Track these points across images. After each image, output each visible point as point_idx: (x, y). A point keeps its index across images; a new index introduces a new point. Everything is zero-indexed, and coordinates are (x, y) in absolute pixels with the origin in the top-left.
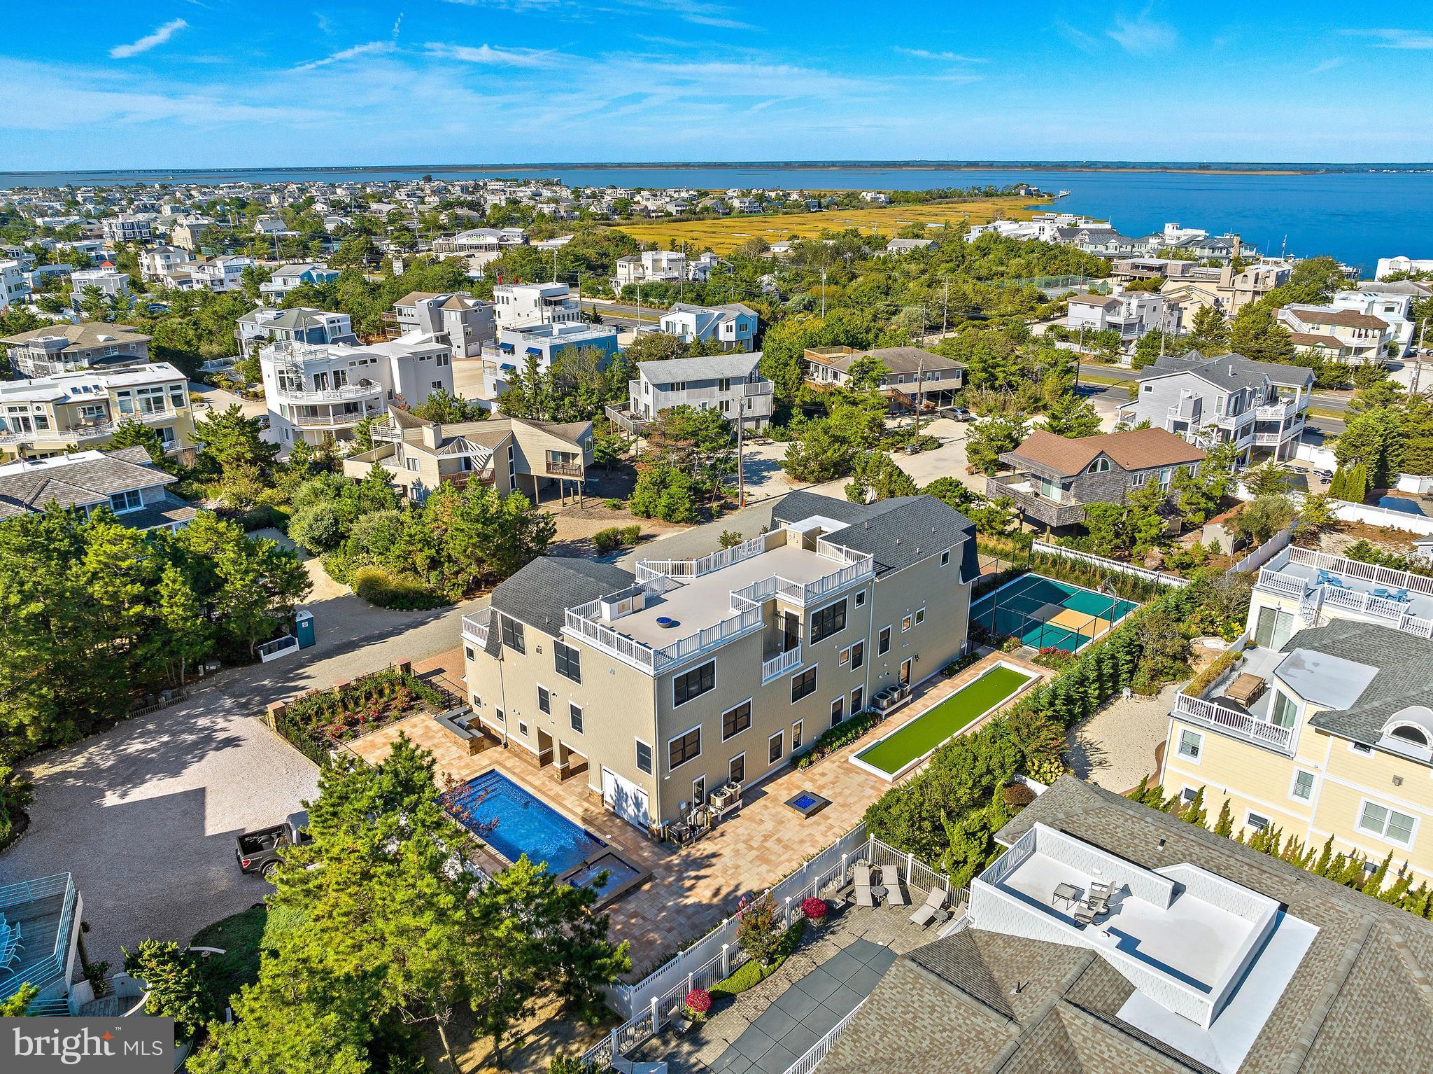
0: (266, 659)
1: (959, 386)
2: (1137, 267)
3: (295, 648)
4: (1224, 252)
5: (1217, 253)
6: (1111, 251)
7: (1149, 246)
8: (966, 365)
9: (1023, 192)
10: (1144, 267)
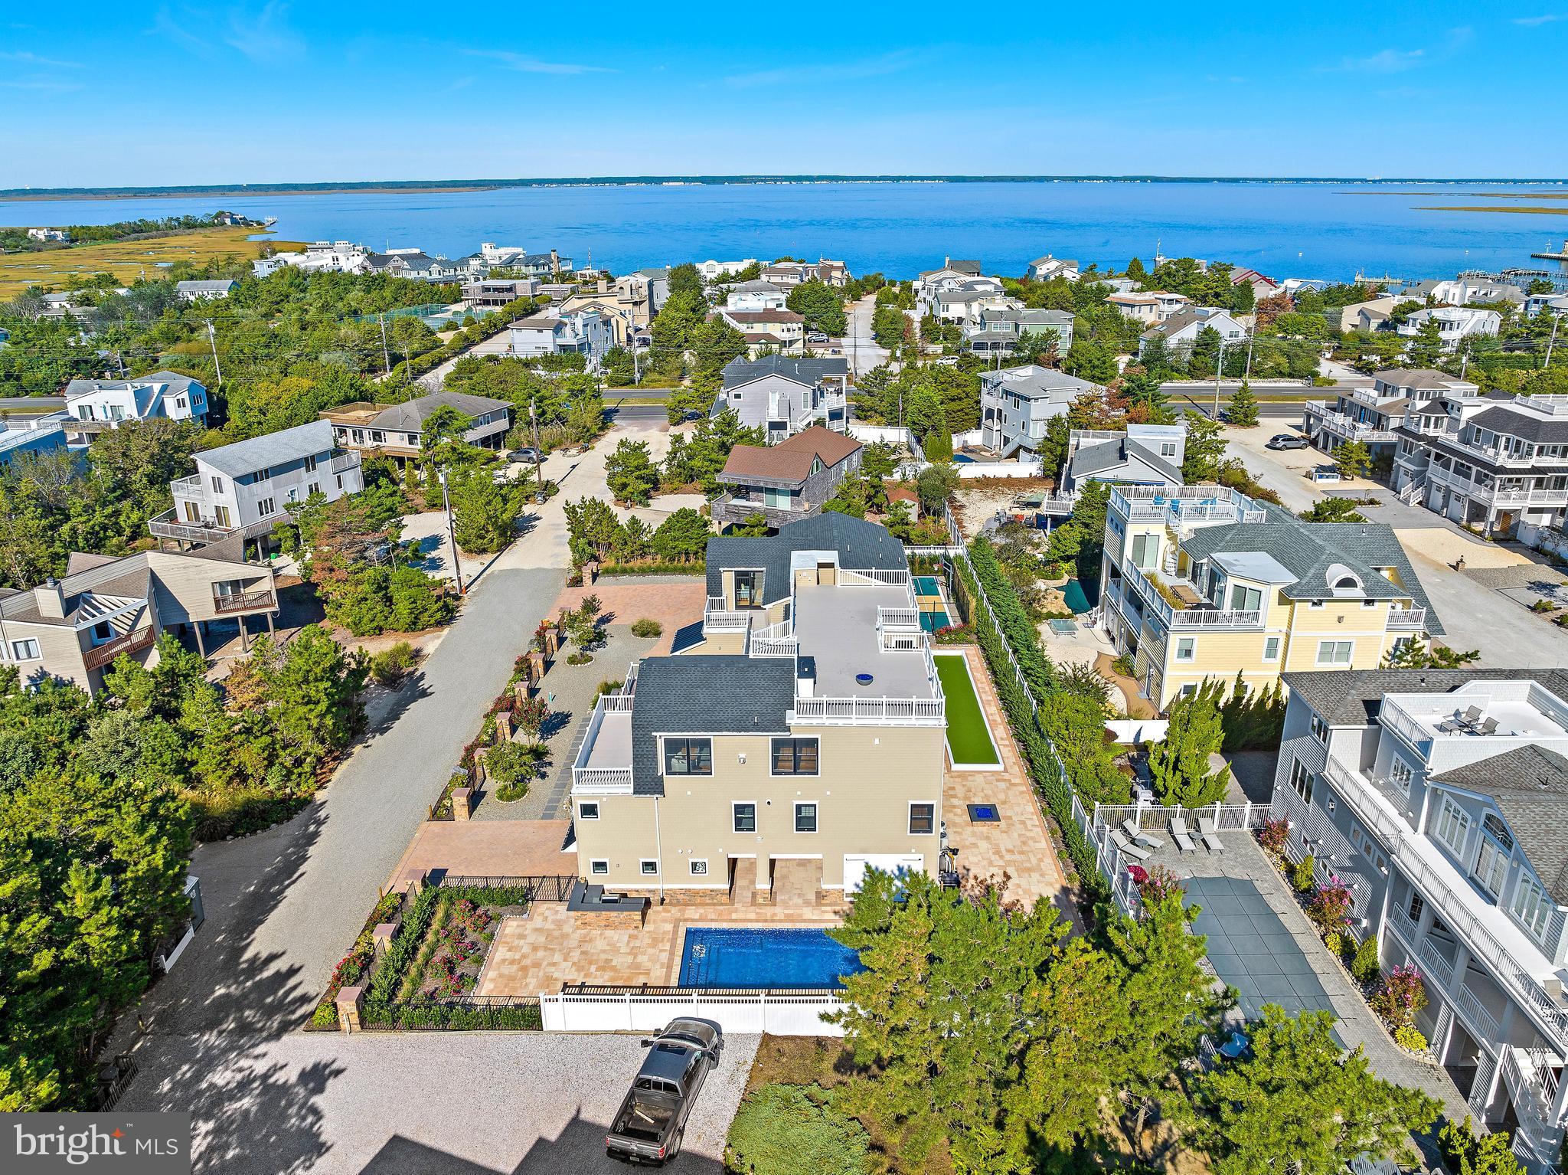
0: (168, 965)
1: (508, 427)
2: (488, 290)
3: (190, 935)
4: (546, 268)
5: (540, 270)
6: (435, 276)
7: (471, 268)
8: (509, 404)
9: (228, 221)
10: (495, 290)
